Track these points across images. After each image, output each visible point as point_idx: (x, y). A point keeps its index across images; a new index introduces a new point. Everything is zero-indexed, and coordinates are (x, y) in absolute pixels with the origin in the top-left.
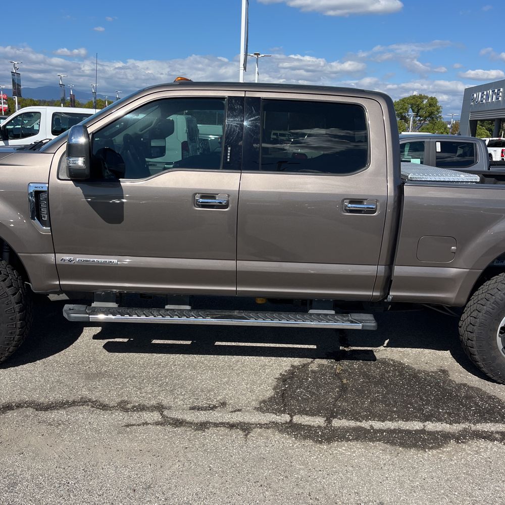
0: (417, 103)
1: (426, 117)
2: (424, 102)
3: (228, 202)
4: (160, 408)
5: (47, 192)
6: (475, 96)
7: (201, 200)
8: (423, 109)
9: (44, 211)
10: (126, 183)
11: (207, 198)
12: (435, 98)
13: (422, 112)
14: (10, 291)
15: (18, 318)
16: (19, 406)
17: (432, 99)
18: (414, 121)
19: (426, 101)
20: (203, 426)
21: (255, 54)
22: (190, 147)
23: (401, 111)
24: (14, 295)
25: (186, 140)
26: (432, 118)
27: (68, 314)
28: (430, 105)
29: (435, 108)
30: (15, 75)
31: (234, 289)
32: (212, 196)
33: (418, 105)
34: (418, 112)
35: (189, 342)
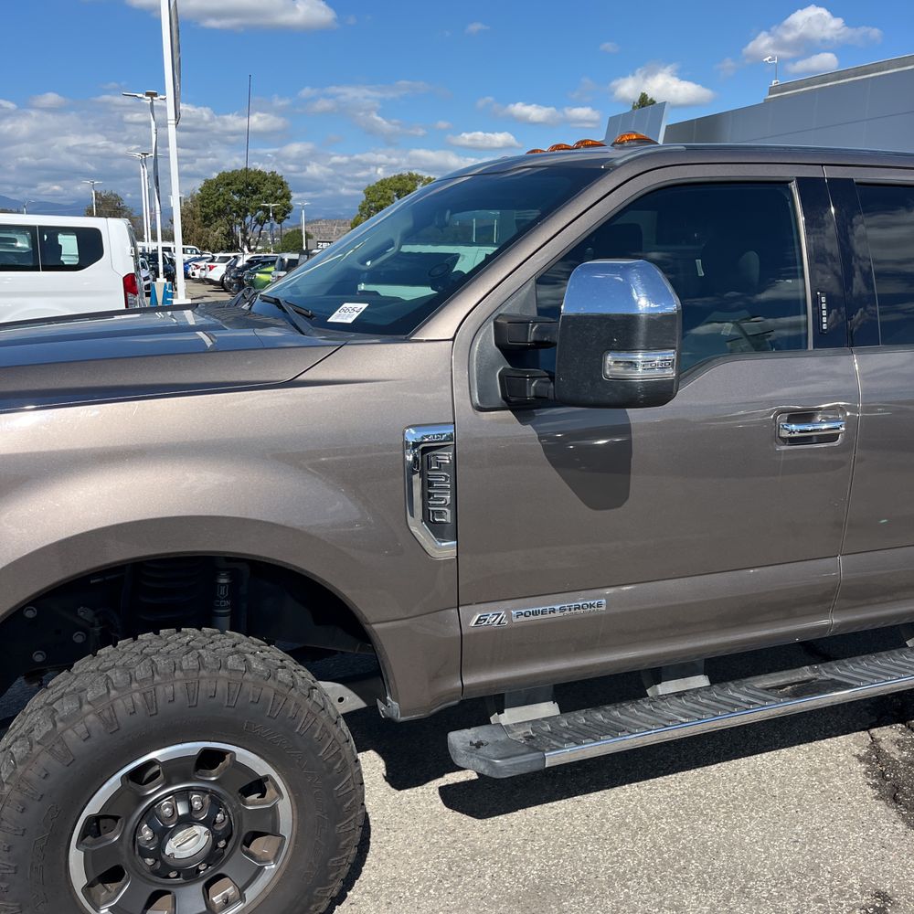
5: (452, 447)
31: (827, 622)
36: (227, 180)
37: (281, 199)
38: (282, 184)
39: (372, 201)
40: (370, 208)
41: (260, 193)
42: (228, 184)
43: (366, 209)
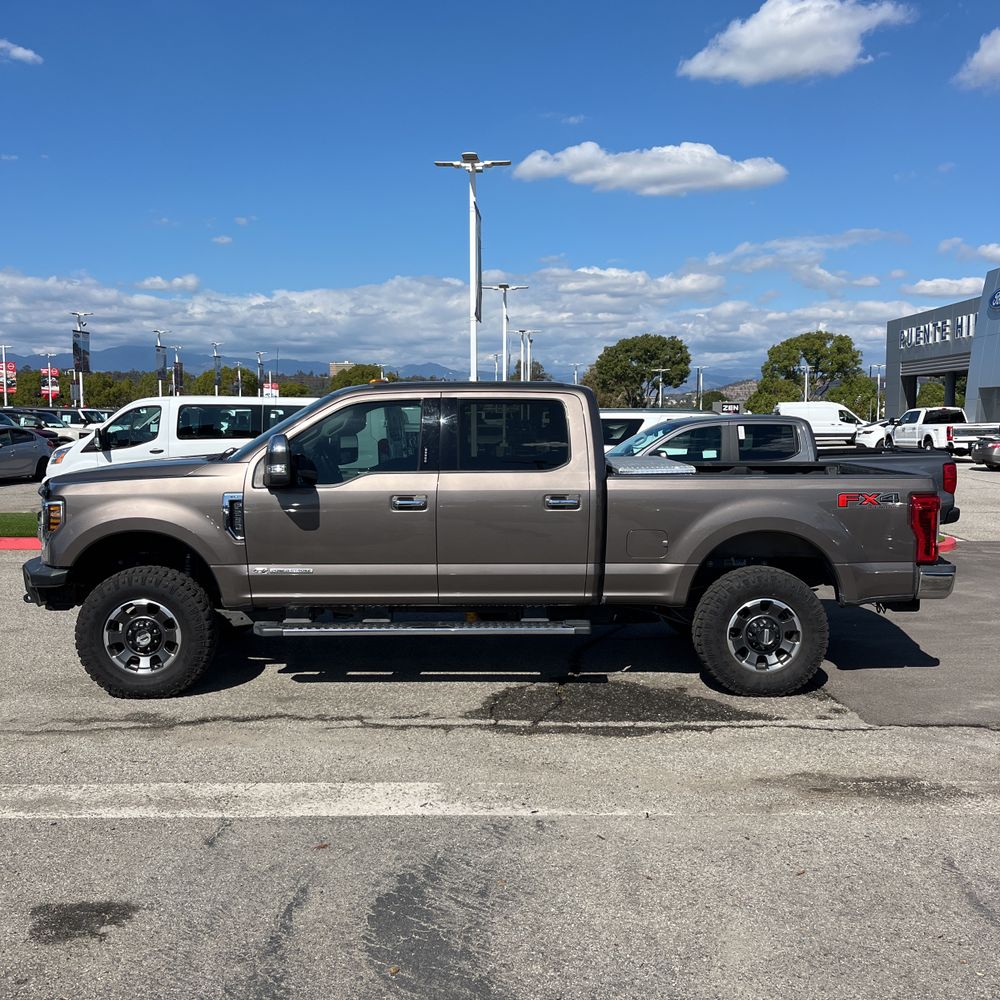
0: (814, 348)
1: (833, 373)
2: (828, 346)
3: (426, 502)
4: (360, 718)
5: (242, 501)
6: (906, 333)
7: (398, 502)
8: (826, 357)
9: (238, 520)
10: (321, 489)
11: (405, 501)
12: (846, 337)
13: (825, 364)
14: (200, 607)
15: (207, 635)
16: (214, 719)
17: (841, 338)
18: (812, 381)
19: (831, 342)
20: (404, 727)
21: (501, 286)
22: (391, 447)
23: (786, 363)
24: (204, 610)
25: (385, 437)
26: (846, 373)
27: (260, 630)
28: (840, 350)
29: (849, 356)
30: (79, 336)
31: (436, 595)
32: (409, 497)
33: (817, 350)
34: (817, 364)
35: (391, 673)
36: (627, 347)
37: (678, 363)
38: (680, 349)
39: (776, 362)
40: (774, 369)
41: (658, 359)
42: (627, 351)
43: (769, 371)
